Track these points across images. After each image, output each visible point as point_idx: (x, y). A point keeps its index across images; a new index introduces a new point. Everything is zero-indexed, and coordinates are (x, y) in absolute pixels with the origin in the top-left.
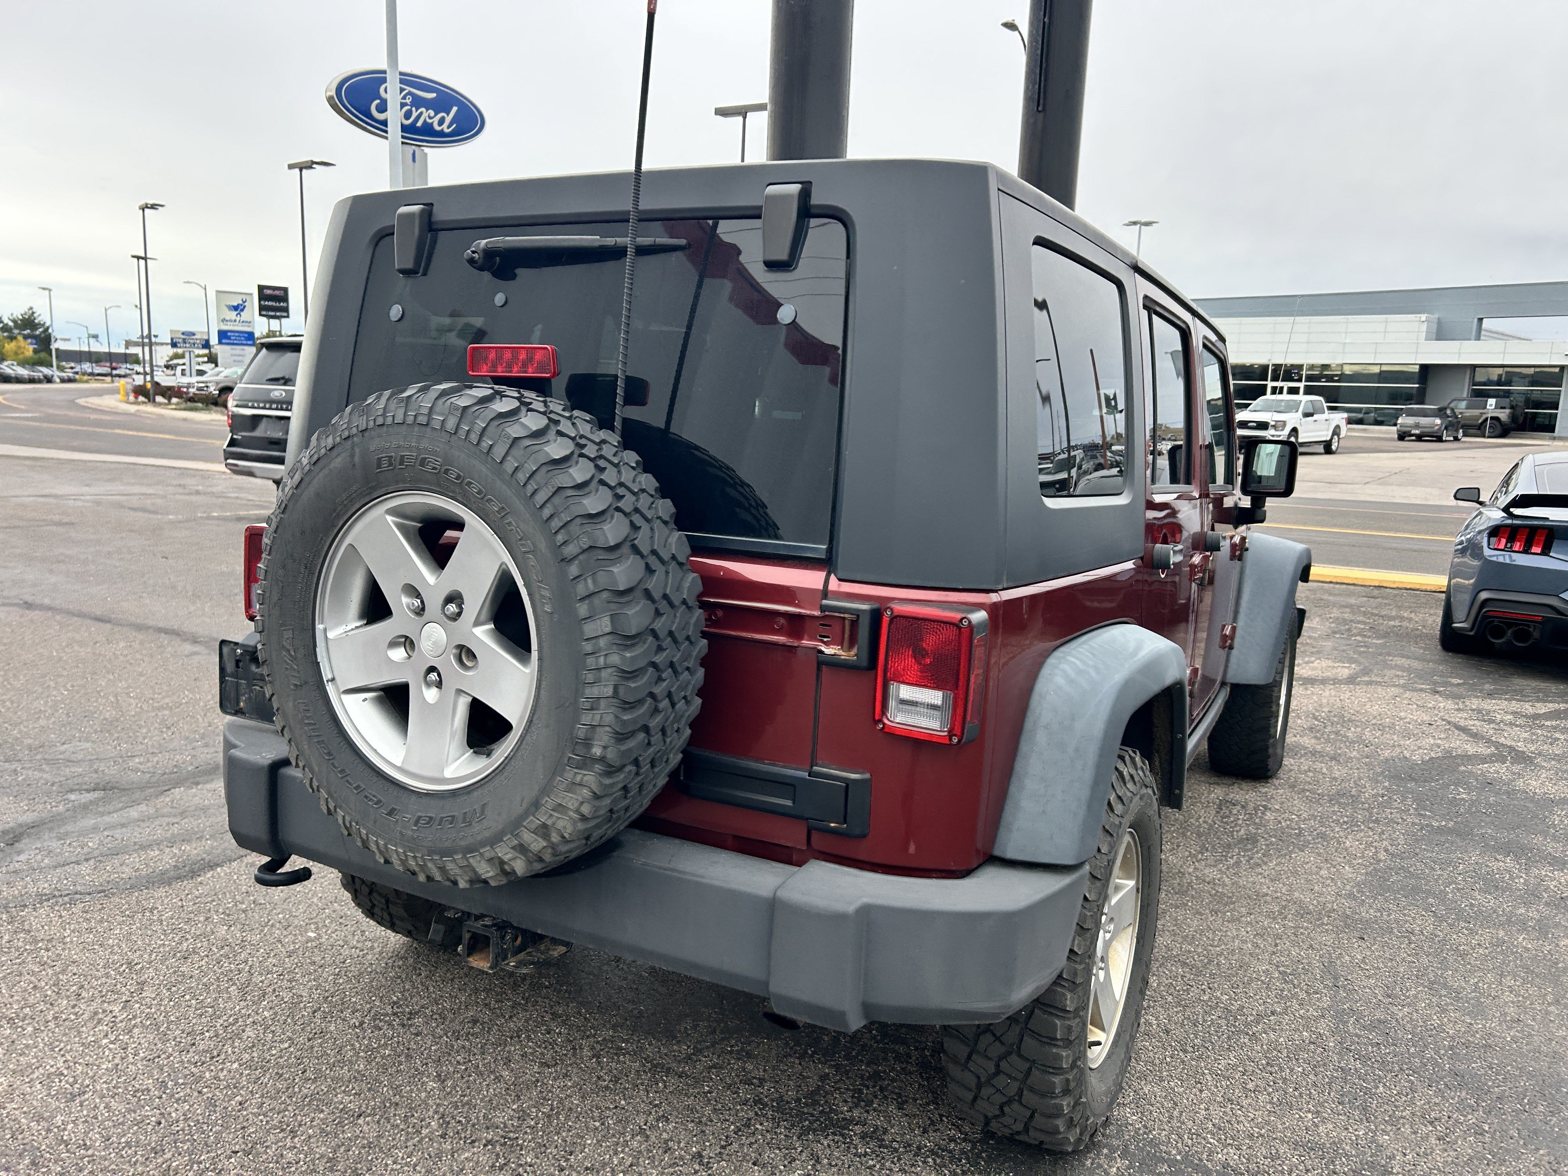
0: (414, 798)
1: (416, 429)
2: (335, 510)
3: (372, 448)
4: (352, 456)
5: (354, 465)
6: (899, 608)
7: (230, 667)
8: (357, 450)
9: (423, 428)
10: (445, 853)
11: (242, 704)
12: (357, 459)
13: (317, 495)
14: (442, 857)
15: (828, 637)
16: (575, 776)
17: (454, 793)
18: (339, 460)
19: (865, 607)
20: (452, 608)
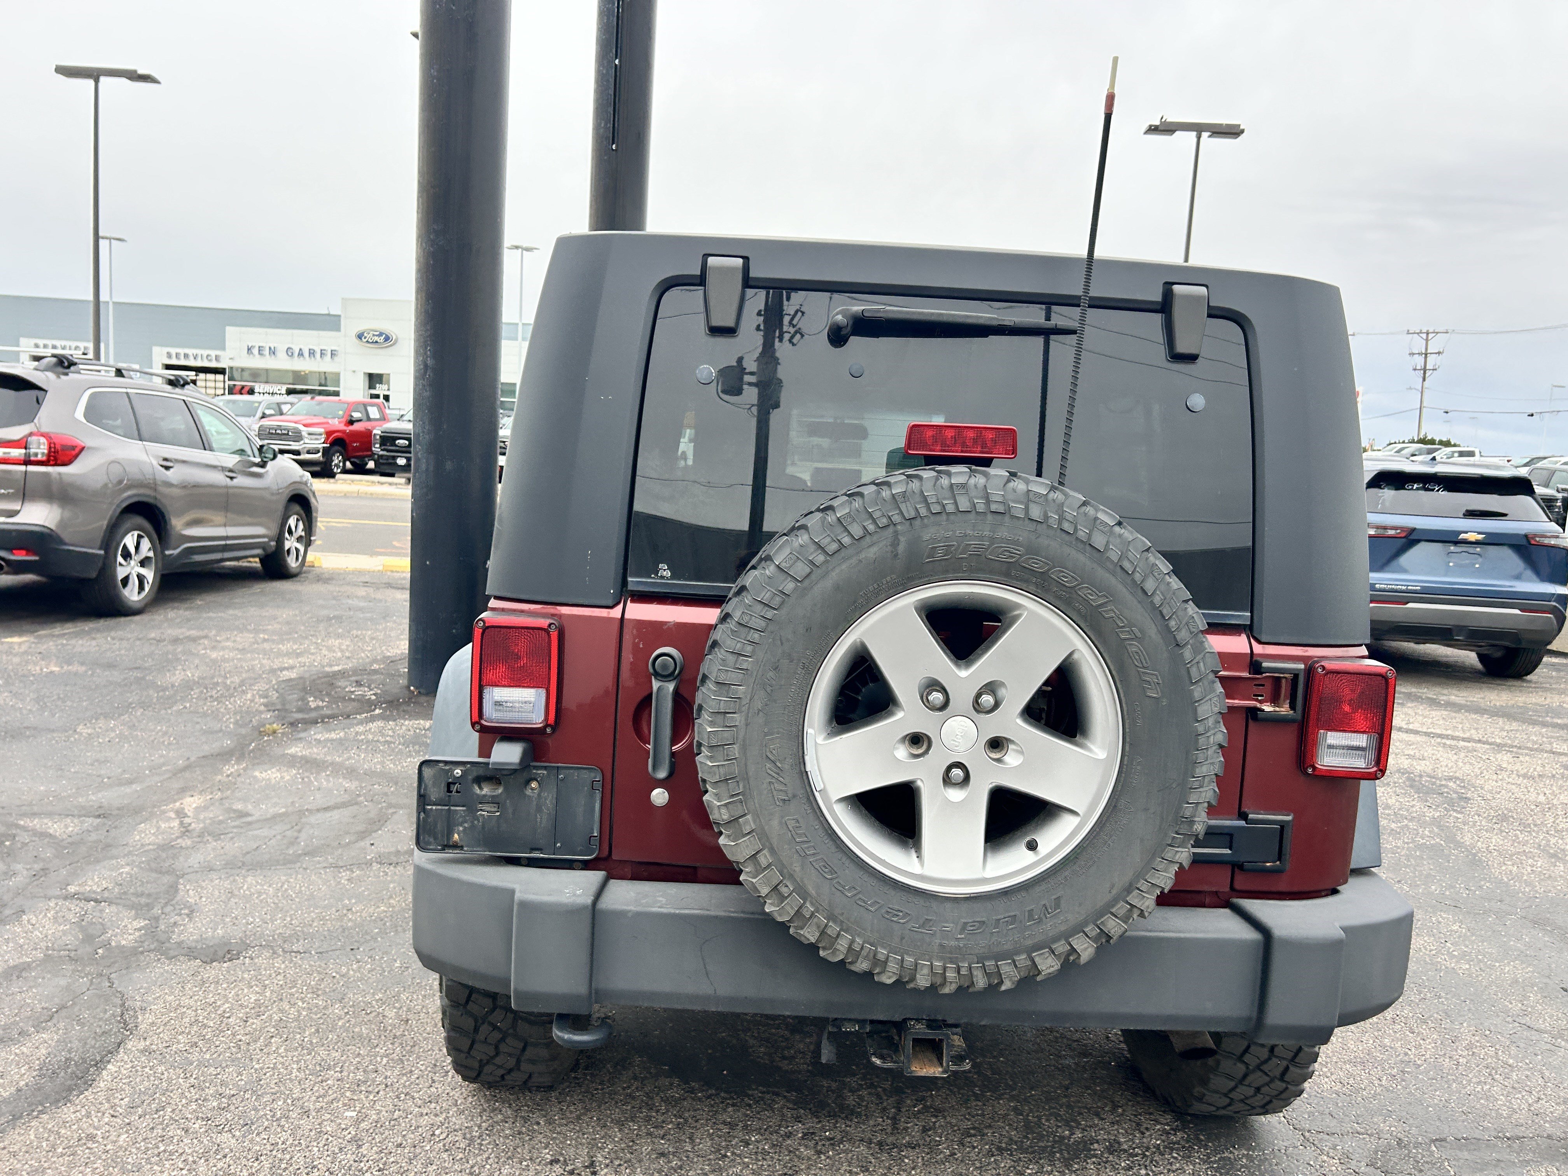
0: (948, 905)
1: (990, 517)
2: (855, 602)
3: (926, 537)
4: (895, 544)
5: (896, 555)
6: (1329, 665)
7: (435, 792)
8: (902, 539)
9: (999, 517)
10: (999, 957)
11: (456, 836)
12: (901, 548)
13: (837, 588)
14: (996, 962)
15: (1262, 696)
16: (1175, 856)
17: (1005, 893)
18: (874, 549)
19: (1302, 666)
20: (987, 700)
